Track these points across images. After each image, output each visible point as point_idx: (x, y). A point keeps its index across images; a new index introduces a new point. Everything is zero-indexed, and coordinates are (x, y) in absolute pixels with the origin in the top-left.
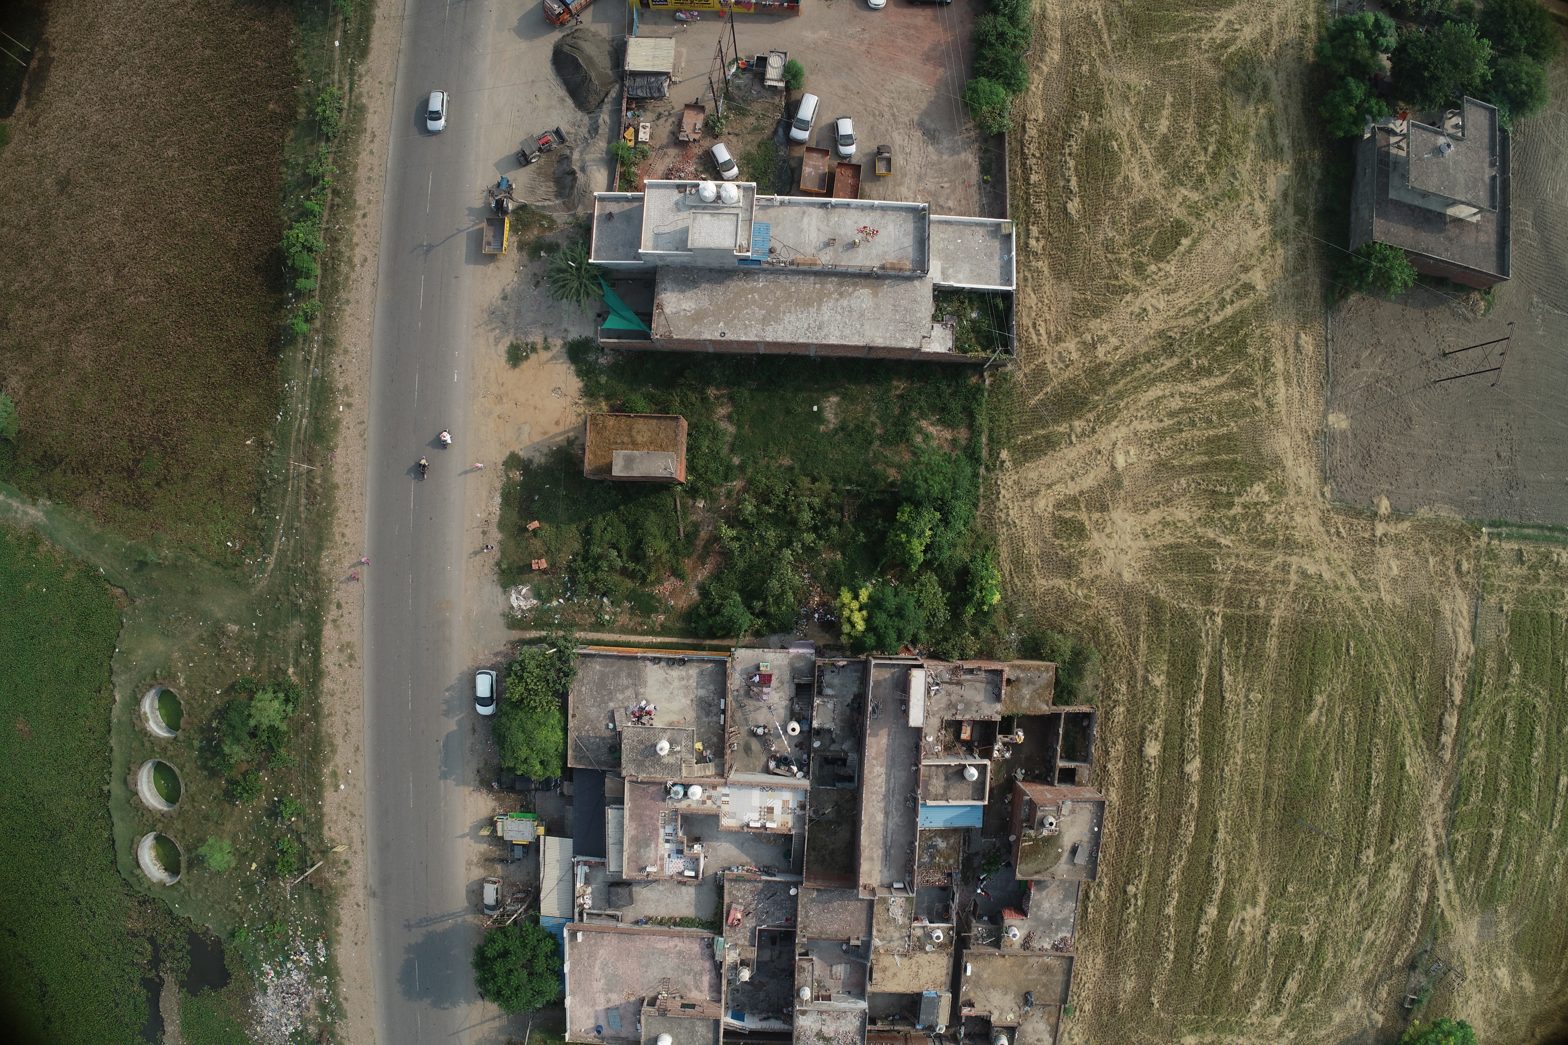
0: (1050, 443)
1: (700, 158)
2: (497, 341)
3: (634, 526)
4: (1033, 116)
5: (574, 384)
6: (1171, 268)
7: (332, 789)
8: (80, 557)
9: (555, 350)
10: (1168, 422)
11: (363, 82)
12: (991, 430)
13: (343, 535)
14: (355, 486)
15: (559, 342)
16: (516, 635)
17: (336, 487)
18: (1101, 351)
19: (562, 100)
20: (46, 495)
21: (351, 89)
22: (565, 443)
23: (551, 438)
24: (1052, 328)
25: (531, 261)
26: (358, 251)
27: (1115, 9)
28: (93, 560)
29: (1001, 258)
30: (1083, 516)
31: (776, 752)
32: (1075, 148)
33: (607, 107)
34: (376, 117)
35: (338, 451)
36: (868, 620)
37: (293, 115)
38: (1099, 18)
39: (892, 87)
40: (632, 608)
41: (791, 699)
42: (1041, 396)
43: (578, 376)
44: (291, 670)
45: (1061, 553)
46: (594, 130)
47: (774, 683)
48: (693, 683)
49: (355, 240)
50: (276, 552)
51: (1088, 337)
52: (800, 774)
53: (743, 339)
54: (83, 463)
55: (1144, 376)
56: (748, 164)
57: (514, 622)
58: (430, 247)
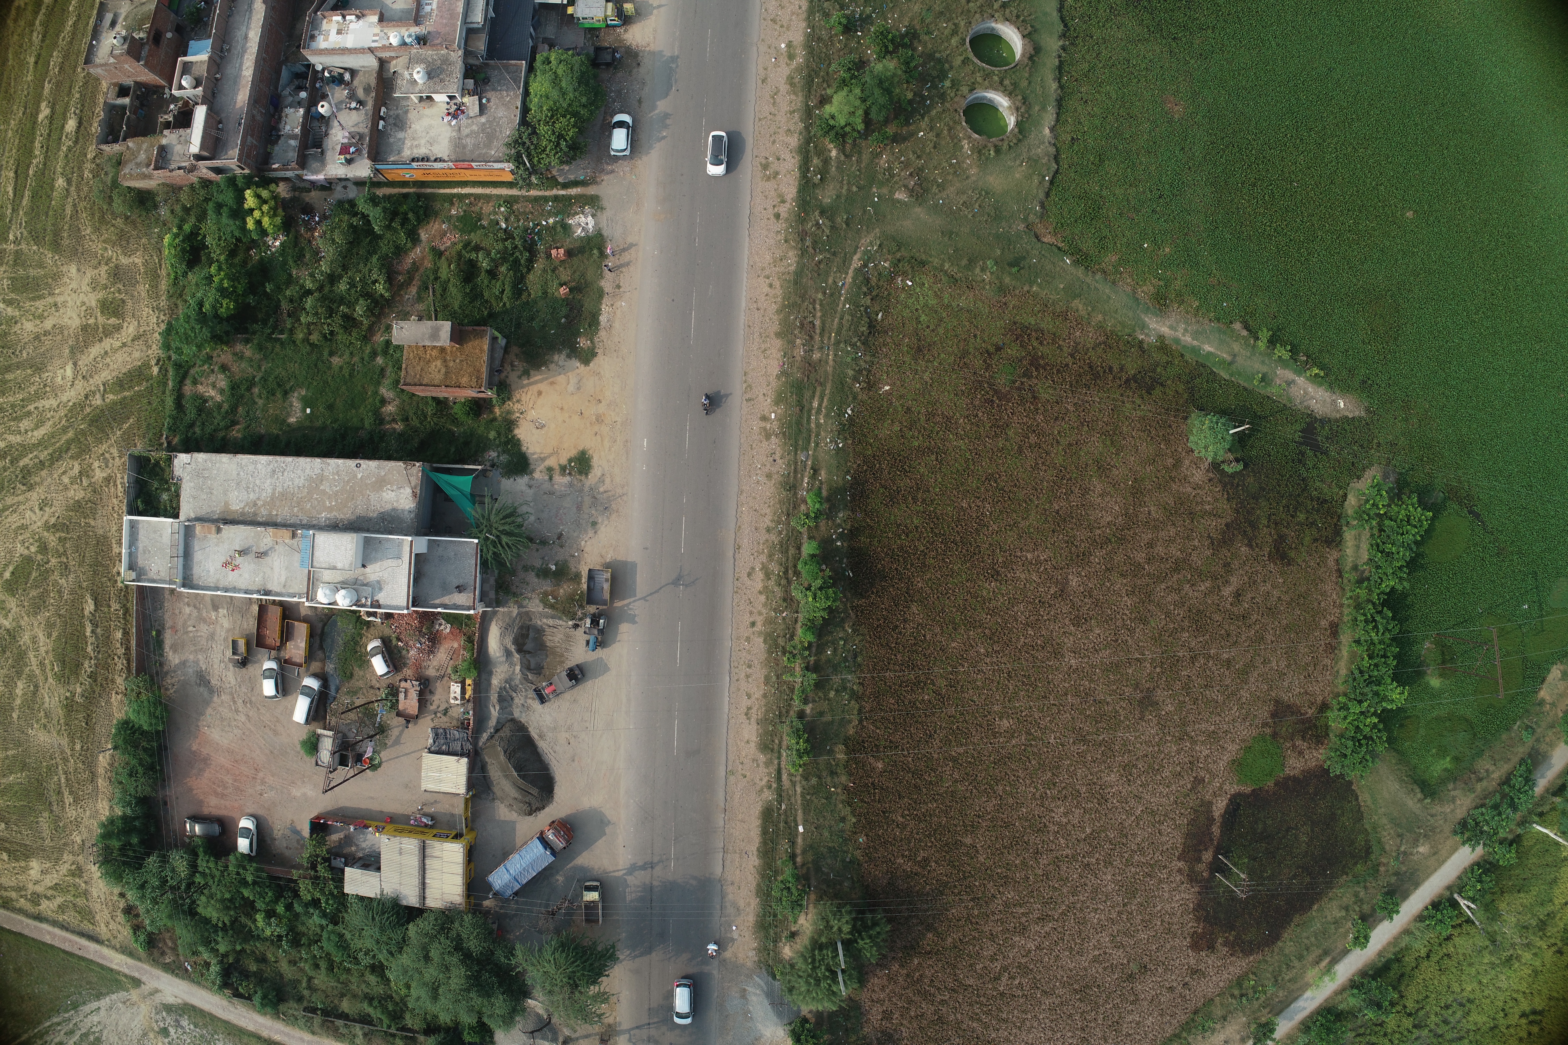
0: (120, 384)
1: (405, 665)
2: (601, 480)
3: (475, 295)
4: (119, 697)
5: (526, 434)
6: (20, 549)
7: (795, 43)
8: (1098, 276)
9: (542, 467)
10: (31, 407)
11: (765, 779)
12: (164, 393)
13: (771, 286)
14: (756, 335)
15: (537, 475)
16: (591, 190)
17: (778, 335)
18: (77, 469)
19: (541, 736)
20: (1145, 346)
21: (779, 771)
22: (532, 372)
23: (547, 379)
24: (112, 490)
25: (566, 561)
26: (759, 586)
27: (55, 807)
28: (1080, 272)
29: (137, 549)
30: (101, 320)
31: (345, 89)
32: (86, 664)
33: (492, 723)
34: (747, 737)
35: (776, 371)
36: (241, 199)
37: (849, 751)
38: (68, 799)
39: (235, 731)
40: (480, 220)
41: (327, 135)
42: (125, 426)
43: (519, 440)
44: (834, 153)
45: (121, 287)
46: (505, 700)
47: (338, 148)
48: (408, 143)
49: (763, 598)
50: (851, 272)
51: (85, 482)
52: (319, 68)
53: (340, 461)
54: (1096, 377)
55: (46, 448)
56: (361, 656)
57: (593, 202)
58: (676, 582)
